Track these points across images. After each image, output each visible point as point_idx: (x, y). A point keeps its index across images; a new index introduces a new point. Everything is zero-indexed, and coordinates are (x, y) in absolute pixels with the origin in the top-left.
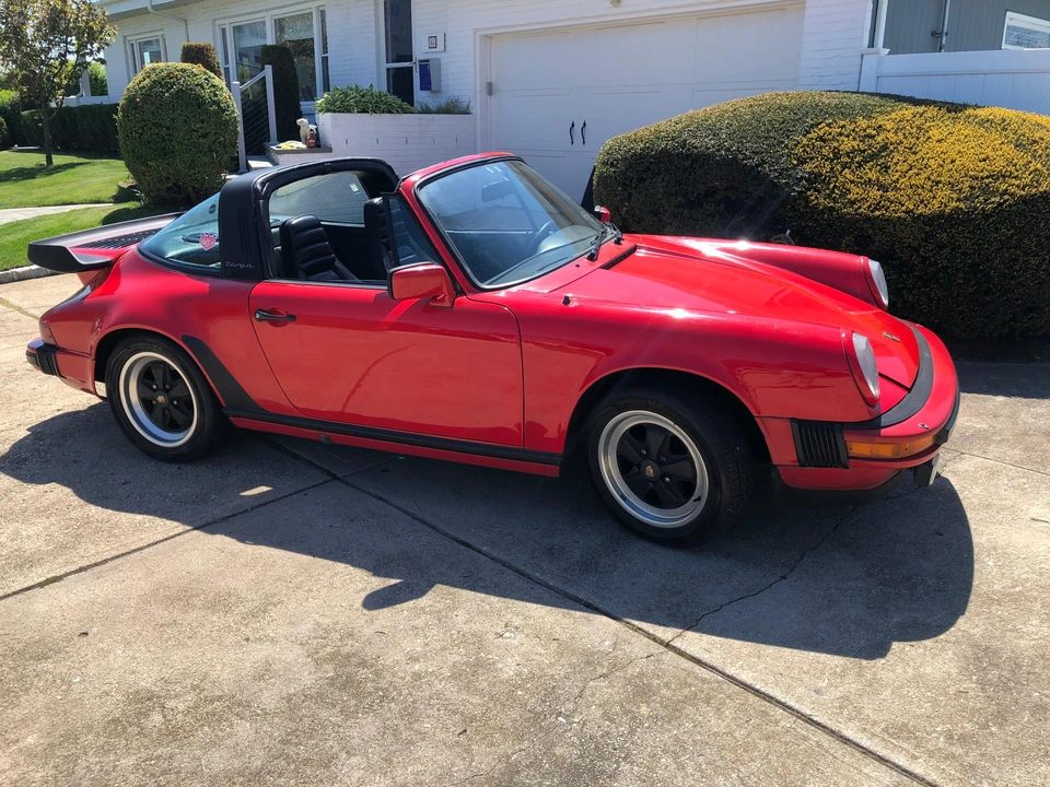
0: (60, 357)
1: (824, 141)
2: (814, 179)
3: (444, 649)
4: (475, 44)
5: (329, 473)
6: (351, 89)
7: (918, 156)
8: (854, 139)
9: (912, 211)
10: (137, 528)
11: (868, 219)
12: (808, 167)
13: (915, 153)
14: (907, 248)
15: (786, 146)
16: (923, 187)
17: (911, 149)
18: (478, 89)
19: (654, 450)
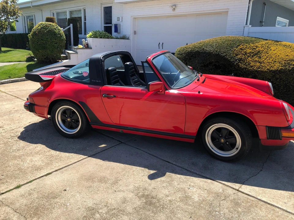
1: (242, 50)
2: (240, 60)
3: (175, 193)
4: (131, 20)
5: (120, 141)
6: (97, 31)
7: (269, 54)
8: (250, 49)
9: (269, 69)
11: (257, 71)
12: (239, 57)
13: (268, 53)
14: (267, 79)
15: (232, 51)
16: (271, 63)
17: (266, 52)
18: (132, 32)
19: (224, 135)
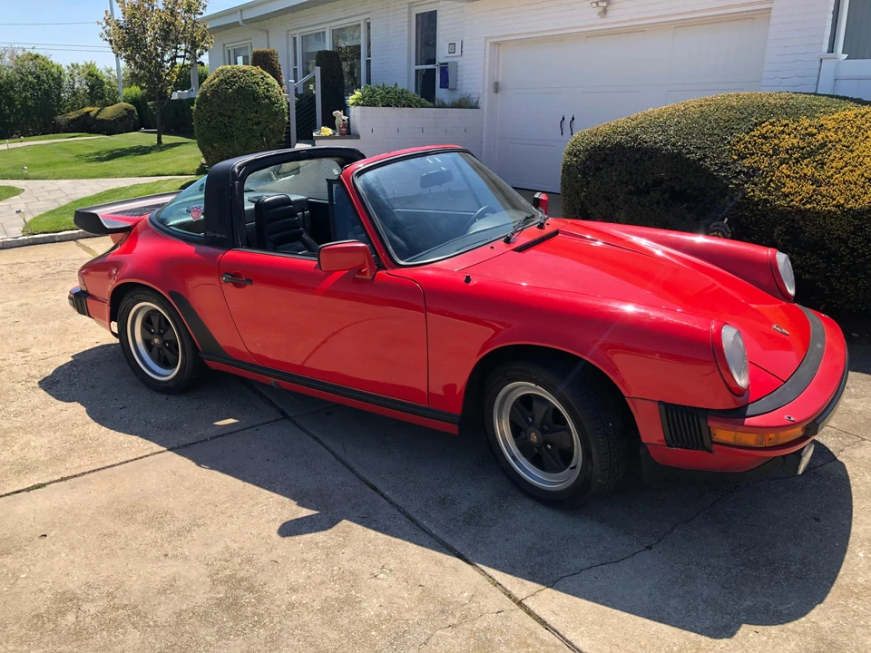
0: (90, 302)
1: (766, 138)
2: (752, 173)
3: (322, 583)
4: (485, 50)
5: (283, 413)
6: (379, 87)
7: (855, 154)
8: (795, 137)
9: (842, 205)
10: (118, 447)
11: (799, 211)
12: (747, 162)
13: (852, 151)
14: (835, 239)
15: (729, 142)
16: (856, 183)
17: (848, 147)
18: (486, 89)
19: (539, 418)
